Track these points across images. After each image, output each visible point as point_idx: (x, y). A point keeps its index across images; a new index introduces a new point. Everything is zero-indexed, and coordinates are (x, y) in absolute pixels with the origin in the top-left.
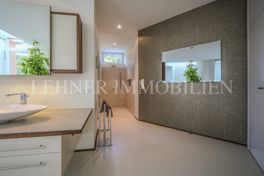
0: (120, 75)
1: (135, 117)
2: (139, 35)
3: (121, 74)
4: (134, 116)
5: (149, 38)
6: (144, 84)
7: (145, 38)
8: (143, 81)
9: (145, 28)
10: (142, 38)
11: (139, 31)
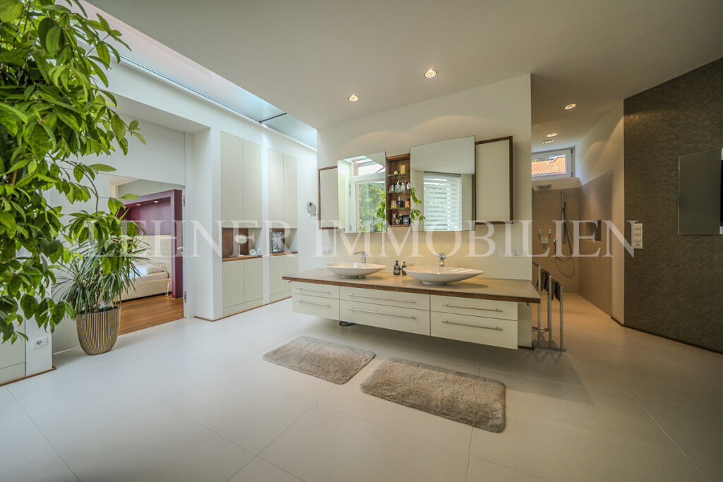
0: (564, 209)
1: (612, 318)
2: (627, 111)
3: (567, 206)
4: (610, 317)
5: (659, 114)
6: (642, 237)
7: (645, 116)
8: (637, 228)
9: (646, 91)
10: (636, 118)
11: (626, 101)
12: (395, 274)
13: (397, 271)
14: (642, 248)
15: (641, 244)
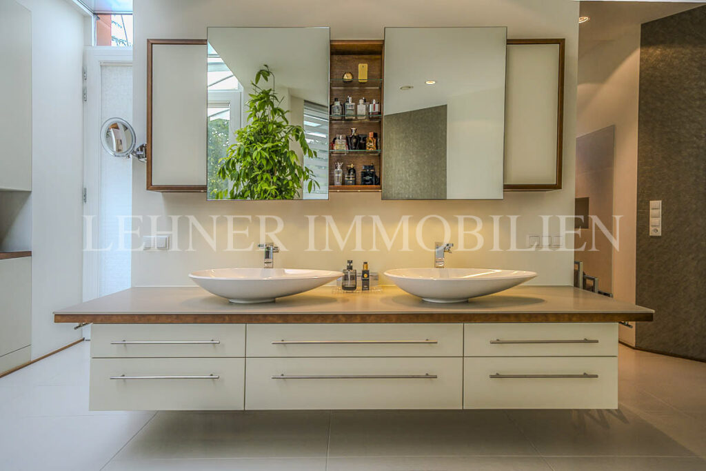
2: (646, 42)
5: (688, 51)
6: (660, 219)
7: (670, 52)
8: (656, 206)
9: (672, 17)
10: (656, 52)
11: (644, 26)
12: (344, 288)
13: (349, 283)
14: (660, 235)
15: (660, 229)
